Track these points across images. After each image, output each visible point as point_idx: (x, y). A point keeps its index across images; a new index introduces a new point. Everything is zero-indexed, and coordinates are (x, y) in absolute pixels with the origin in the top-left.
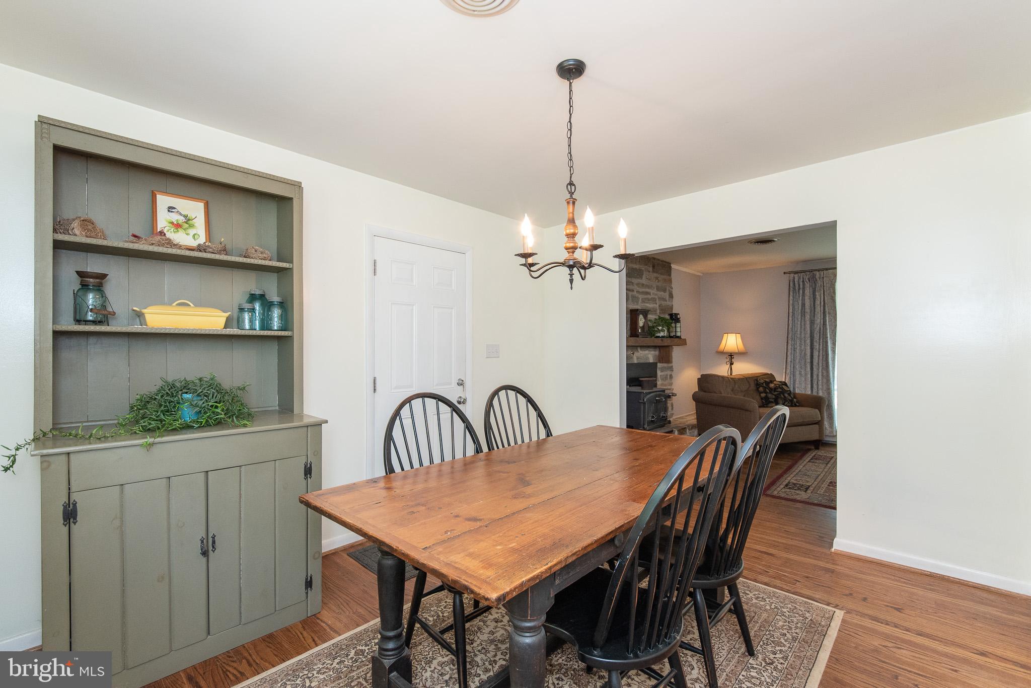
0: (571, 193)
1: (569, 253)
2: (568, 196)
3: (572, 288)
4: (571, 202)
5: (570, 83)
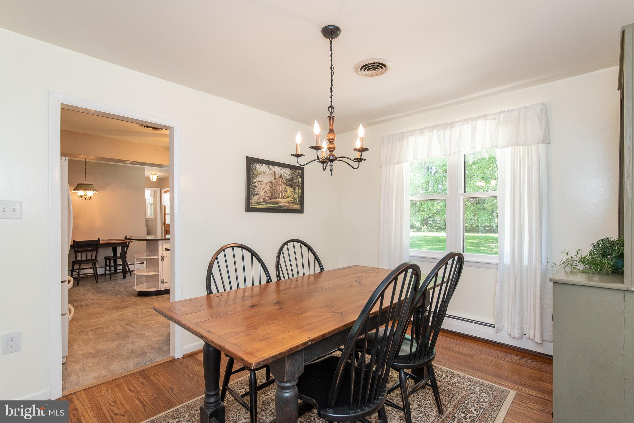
0: (331, 113)
1: (330, 152)
2: (329, 115)
3: (331, 175)
4: (331, 118)
5: (331, 41)
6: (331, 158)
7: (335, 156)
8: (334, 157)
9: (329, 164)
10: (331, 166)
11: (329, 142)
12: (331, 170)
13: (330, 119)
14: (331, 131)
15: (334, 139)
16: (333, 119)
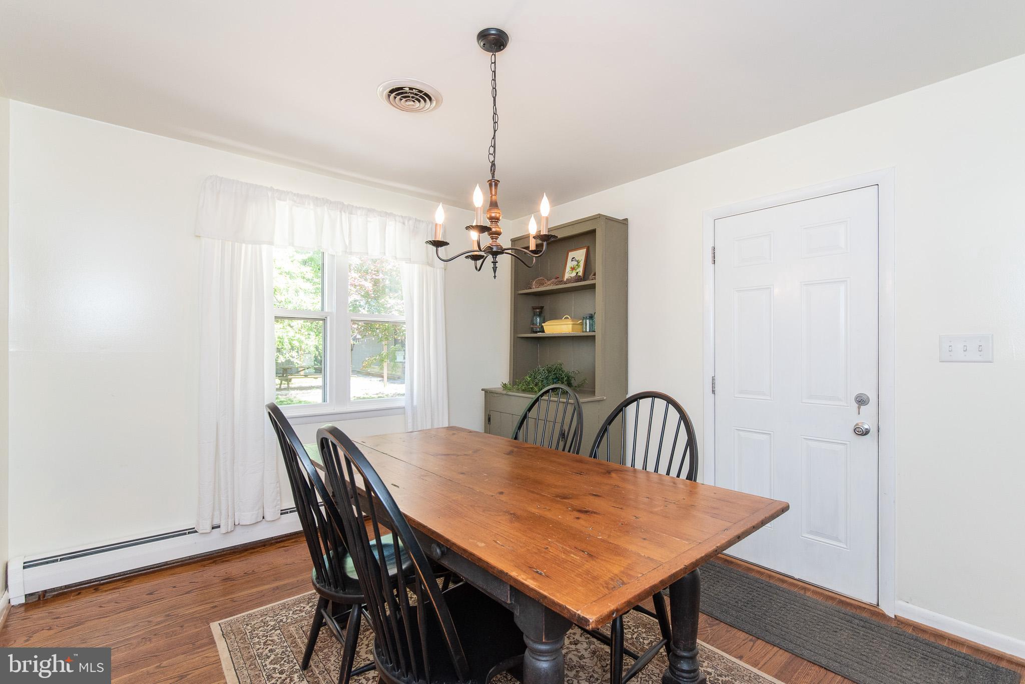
0: (493, 175)
1: (492, 239)
3: (495, 277)
4: (493, 183)
5: (494, 56)
6: (495, 249)
7: (500, 246)
8: (498, 248)
9: (490, 258)
10: (495, 263)
11: (491, 222)
12: (495, 269)
13: (491, 185)
14: (494, 205)
15: (498, 219)
16: (496, 185)
